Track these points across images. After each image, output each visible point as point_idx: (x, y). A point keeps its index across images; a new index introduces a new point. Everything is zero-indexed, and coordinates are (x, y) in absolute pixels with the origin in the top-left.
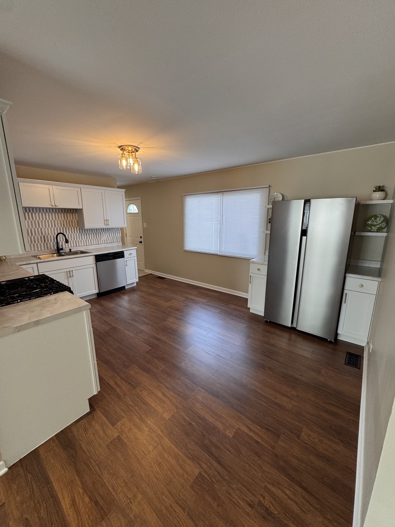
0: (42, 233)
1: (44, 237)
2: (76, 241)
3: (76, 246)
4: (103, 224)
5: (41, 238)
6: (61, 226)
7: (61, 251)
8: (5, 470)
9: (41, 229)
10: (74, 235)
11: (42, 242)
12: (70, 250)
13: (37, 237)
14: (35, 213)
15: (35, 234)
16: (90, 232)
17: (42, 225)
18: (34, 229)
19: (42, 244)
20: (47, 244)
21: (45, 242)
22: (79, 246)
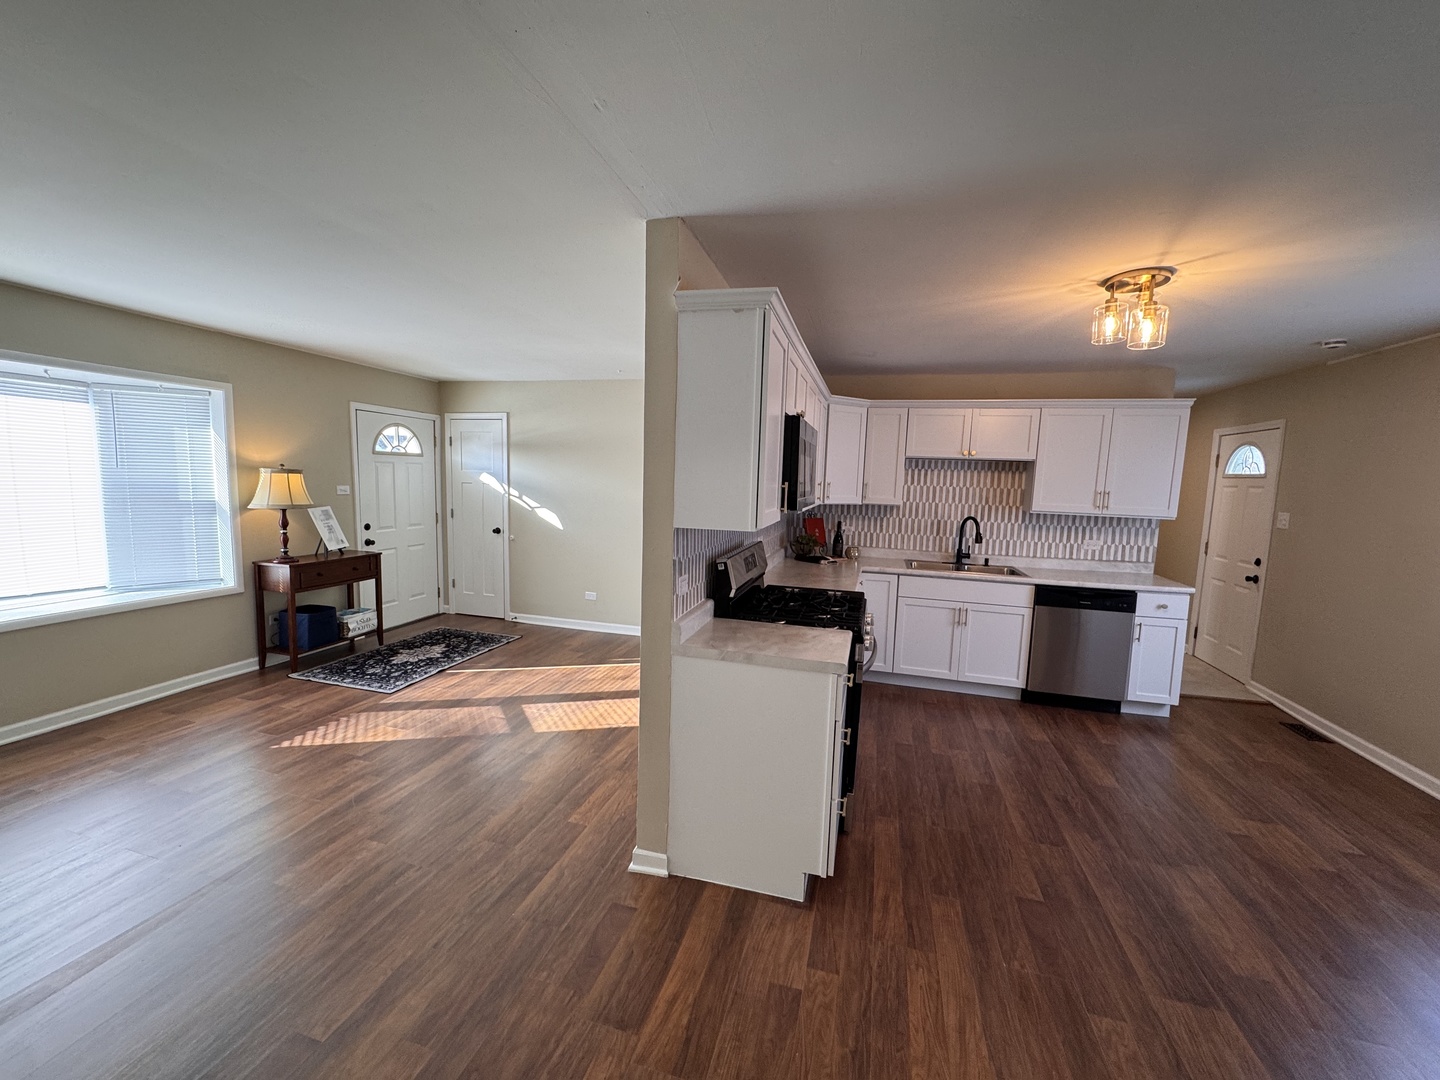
0: (936, 513)
1: (939, 522)
2: (1008, 542)
3: (1007, 554)
4: (1092, 507)
5: (932, 524)
6: (980, 502)
7: (965, 561)
8: (663, 872)
9: (937, 506)
10: (1006, 526)
11: (932, 533)
12: (987, 560)
13: (926, 522)
14: (932, 471)
15: (923, 515)
16: (1052, 523)
17: (941, 497)
18: (924, 504)
19: (931, 538)
20: (941, 539)
21: (938, 533)
22: (1014, 555)
